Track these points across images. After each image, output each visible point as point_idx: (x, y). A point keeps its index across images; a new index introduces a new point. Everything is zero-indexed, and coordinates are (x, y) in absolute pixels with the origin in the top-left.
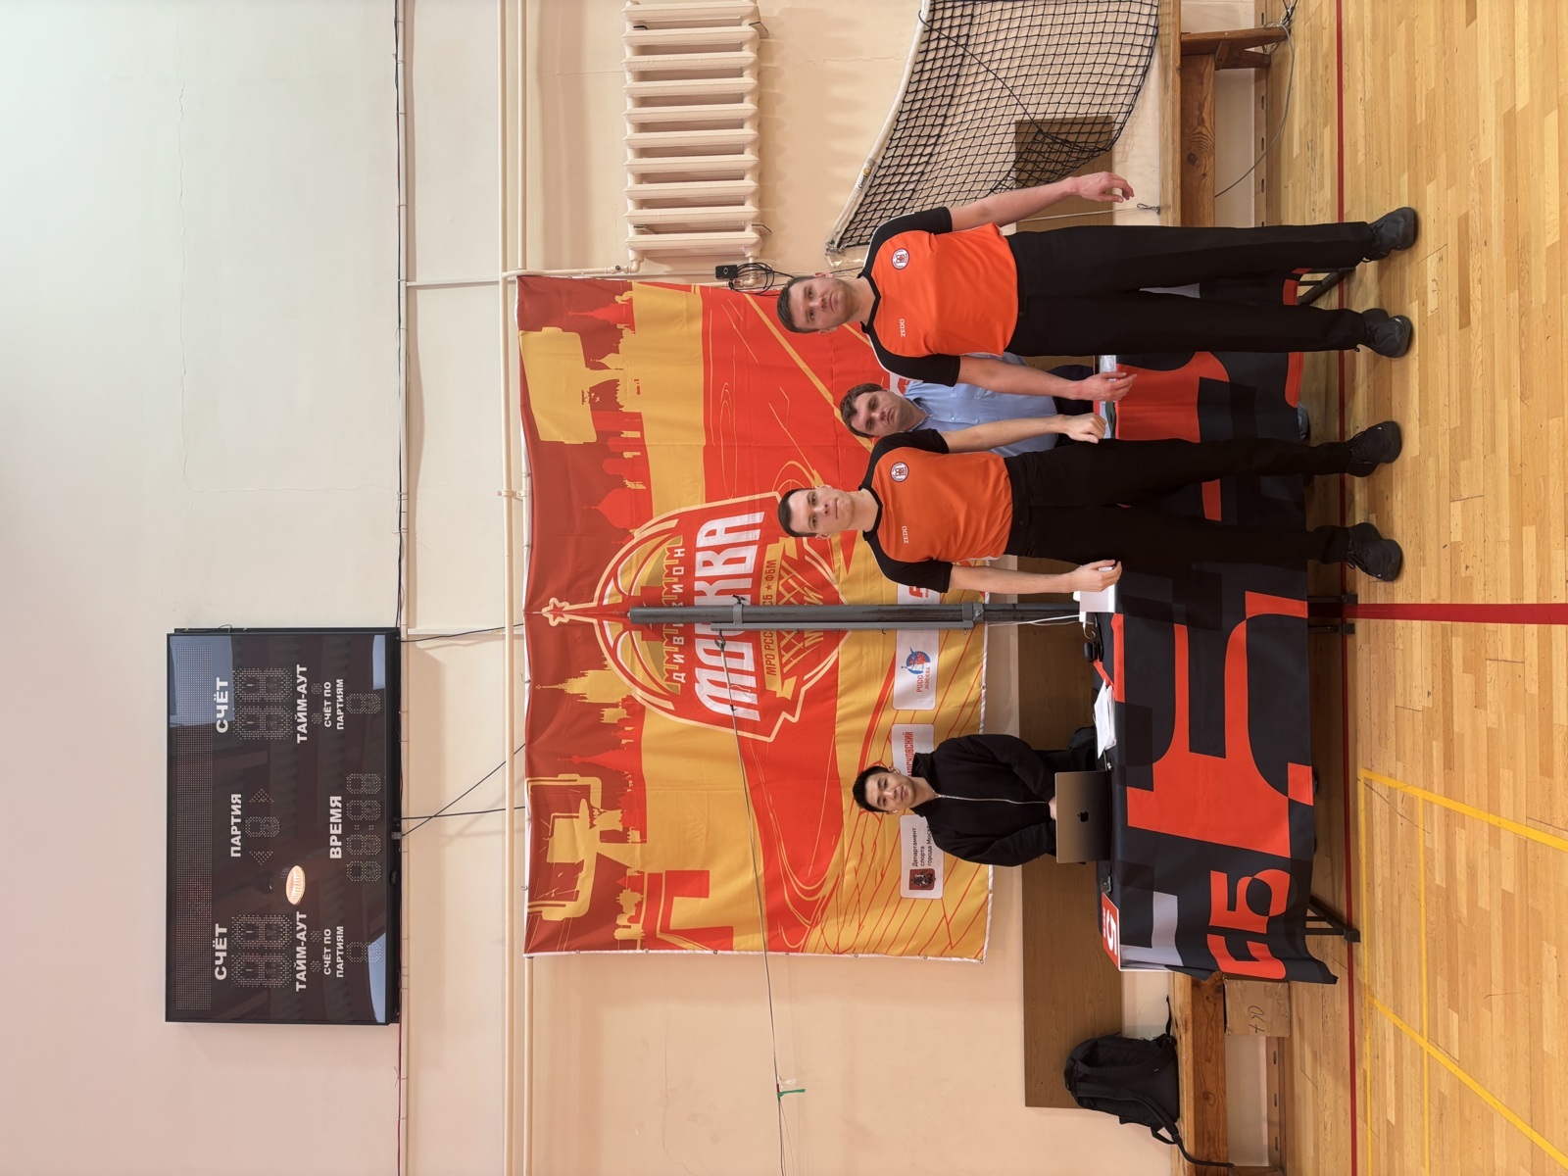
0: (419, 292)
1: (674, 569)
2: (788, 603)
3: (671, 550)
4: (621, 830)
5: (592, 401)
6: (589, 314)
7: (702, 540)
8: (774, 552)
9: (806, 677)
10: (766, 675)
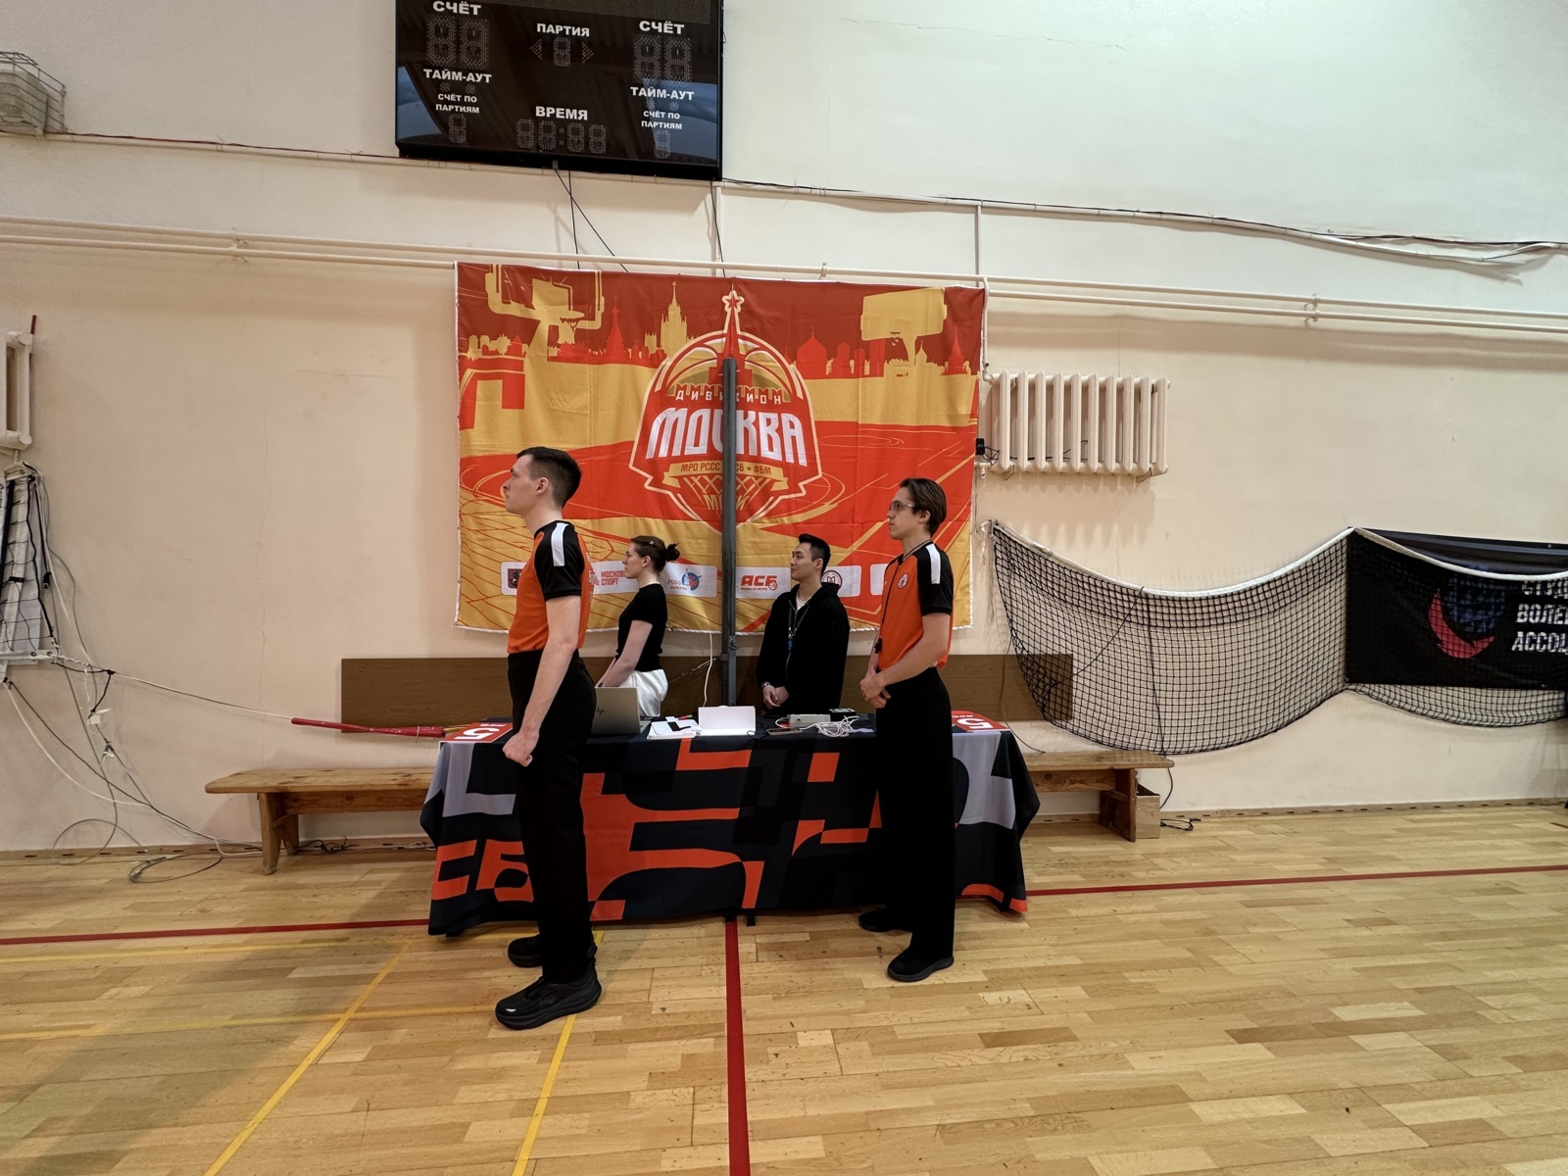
0: (973, 216)
1: (765, 396)
2: (737, 483)
3: (779, 393)
4: (558, 342)
5: (892, 340)
6: (956, 340)
7: (787, 417)
8: (776, 473)
9: (679, 496)
10: (681, 464)
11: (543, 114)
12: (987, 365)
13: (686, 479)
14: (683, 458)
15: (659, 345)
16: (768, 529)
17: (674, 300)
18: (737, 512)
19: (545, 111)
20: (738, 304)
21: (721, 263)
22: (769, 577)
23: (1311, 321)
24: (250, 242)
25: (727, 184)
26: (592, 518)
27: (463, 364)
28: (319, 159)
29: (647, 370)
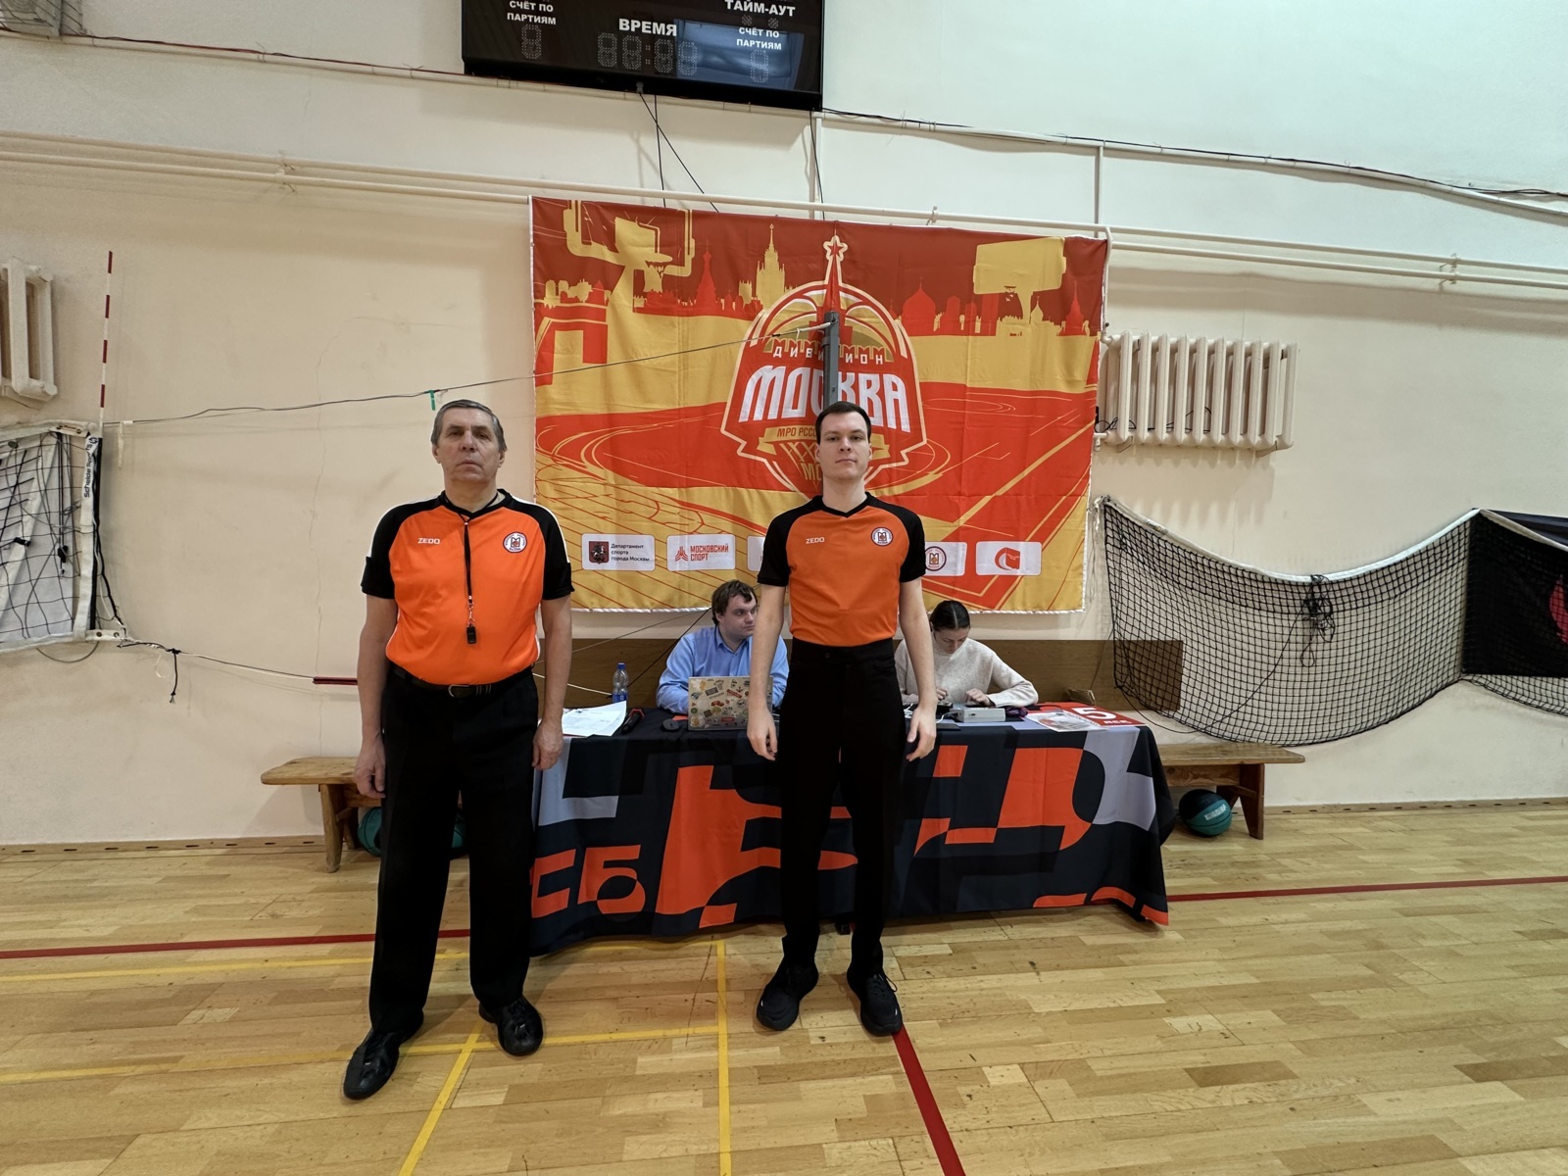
0: (1094, 158)
1: (866, 356)
3: (882, 352)
4: (645, 291)
5: (1007, 295)
6: (1076, 297)
7: (889, 378)
8: (880, 440)
9: (775, 463)
10: (779, 428)
11: (627, 28)
13: (782, 445)
14: (779, 421)
15: (754, 294)
17: (771, 245)
19: (630, 25)
20: (841, 252)
21: (820, 204)
23: (1447, 284)
24: (298, 169)
25: (828, 115)
26: (680, 487)
27: (540, 312)
28: (374, 74)
29: (742, 323)
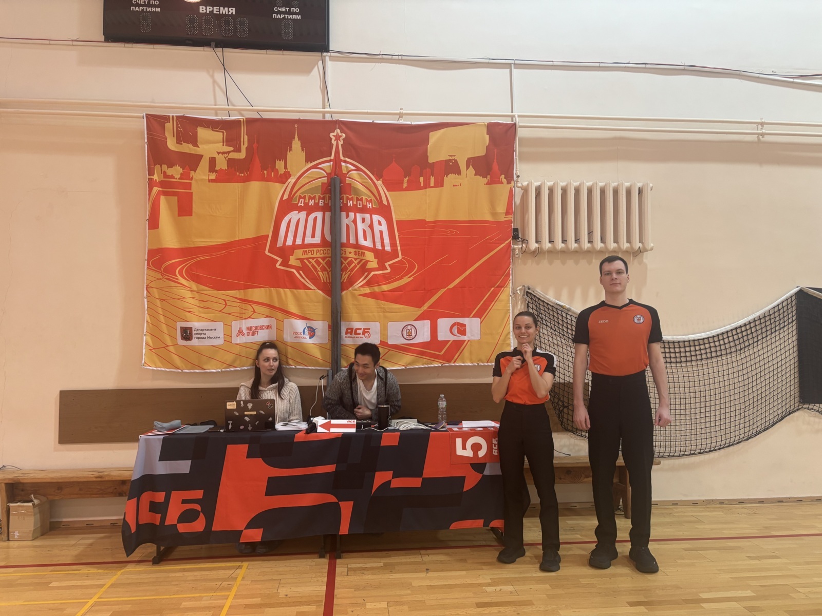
0: (508, 70)
1: (361, 202)
2: (342, 263)
3: (371, 201)
4: (216, 169)
5: (450, 160)
6: (495, 160)
7: (376, 218)
8: (370, 256)
9: (301, 272)
10: (303, 250)
11: (205, 11)
12: (518, 177)
13: (305, 261)
14: (303, 246)
15: (286, 168)
16: (365, 295)
17: (296, 137)
18: (342, 283)
19: (206, 9)
20: (341, 139)
21: (328, 110)
22: (364, 329)
23: (760, 137)
25: (333, 54)
27: (151, 184)
29: (277, 185)
